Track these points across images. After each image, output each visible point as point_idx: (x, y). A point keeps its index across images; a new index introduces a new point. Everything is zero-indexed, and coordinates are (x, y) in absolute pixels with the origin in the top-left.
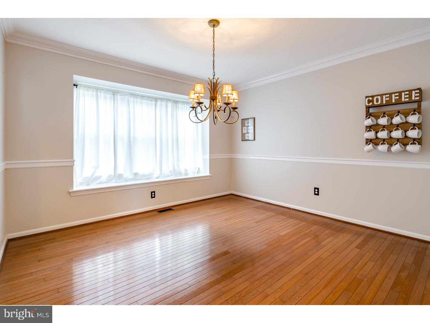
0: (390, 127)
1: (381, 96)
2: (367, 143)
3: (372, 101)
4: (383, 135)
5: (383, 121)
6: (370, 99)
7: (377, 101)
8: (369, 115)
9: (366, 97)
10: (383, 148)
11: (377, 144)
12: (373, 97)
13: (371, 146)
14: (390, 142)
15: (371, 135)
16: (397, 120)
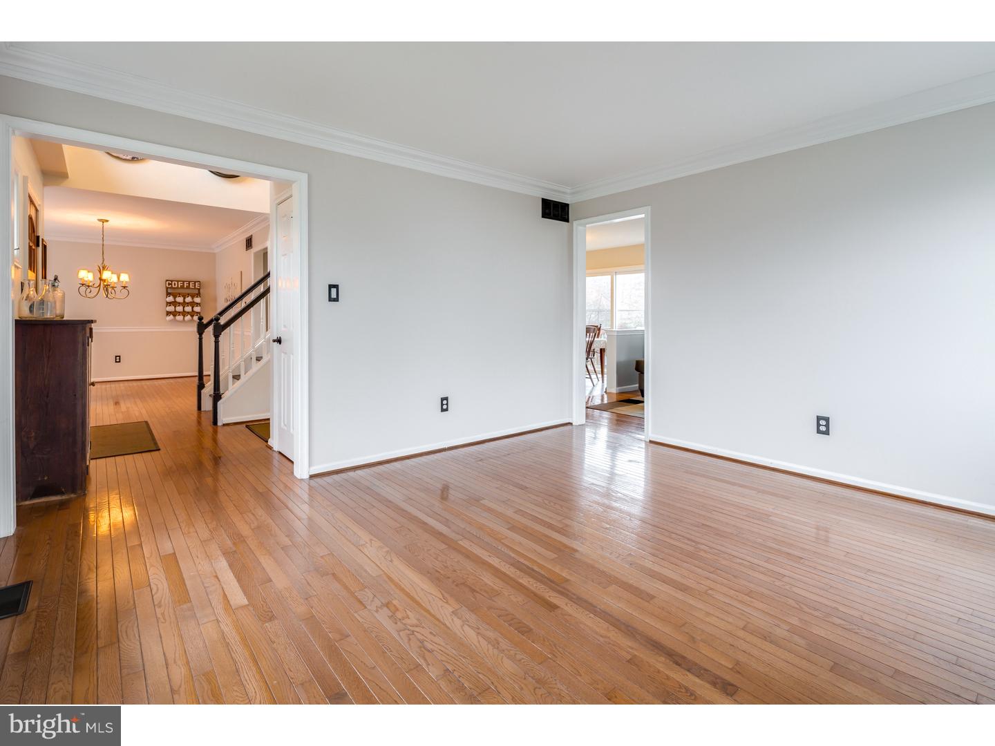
0: (184, 304)
1: (178, 281)
2: (167, 315)
3: (171, 284)
4: (179, 309)
5: (180, 299)
6: (170, 282)
7: (175, 285)
8: (168, 294)
9: (167, 280)
10: (179, 318)
11: (175, 316)
12: (172, 281)
13: (171, 317)
14: (184, 313)
15: (171, 309)
16: (189, 299)
